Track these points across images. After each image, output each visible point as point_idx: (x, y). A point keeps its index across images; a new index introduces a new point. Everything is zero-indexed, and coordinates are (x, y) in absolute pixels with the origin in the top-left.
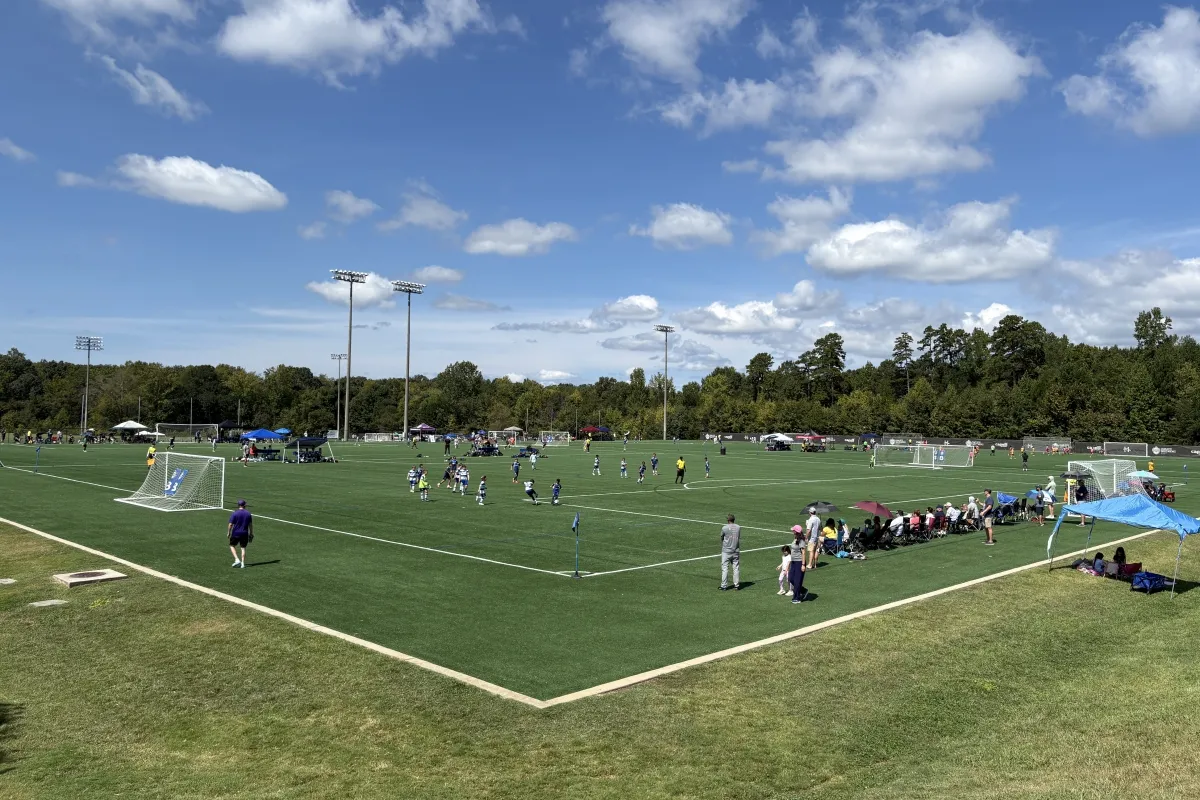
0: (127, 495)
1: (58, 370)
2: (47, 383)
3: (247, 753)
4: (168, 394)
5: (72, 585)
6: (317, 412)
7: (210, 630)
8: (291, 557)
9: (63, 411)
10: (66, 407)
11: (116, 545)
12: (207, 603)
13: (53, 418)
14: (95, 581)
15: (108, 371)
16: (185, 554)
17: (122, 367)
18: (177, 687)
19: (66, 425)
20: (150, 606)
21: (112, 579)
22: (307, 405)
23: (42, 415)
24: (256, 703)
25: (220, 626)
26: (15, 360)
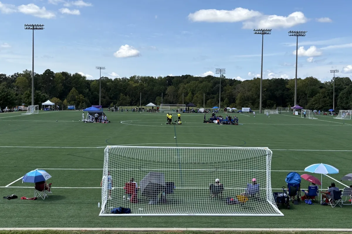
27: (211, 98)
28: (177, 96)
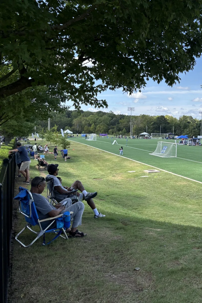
0: (152, 153)
1: (122, 117)
2: (120, 121)
3: (198, 206)
4: (152, 124)
5: (149, 173)
6: (195, 130)
7: (183, 184)
8: (197, 169)
9: (124, 129)
10: (125, 128)
11: (155, 165)
12: (181, 178)
13: (122, 131)
14: (154, 172)
15: (135, 117)
16: (171, 167)
17: (139, 116)
18: (179, 194)
19: (125, 133)
20: (167, 178)
21: (157, 172)
22: (192, 128)
23: (119, 130)
24: (197, 198)
25: (185, 183)
26: (111, 114)
27: (111, 128)
28: (82, 126)
